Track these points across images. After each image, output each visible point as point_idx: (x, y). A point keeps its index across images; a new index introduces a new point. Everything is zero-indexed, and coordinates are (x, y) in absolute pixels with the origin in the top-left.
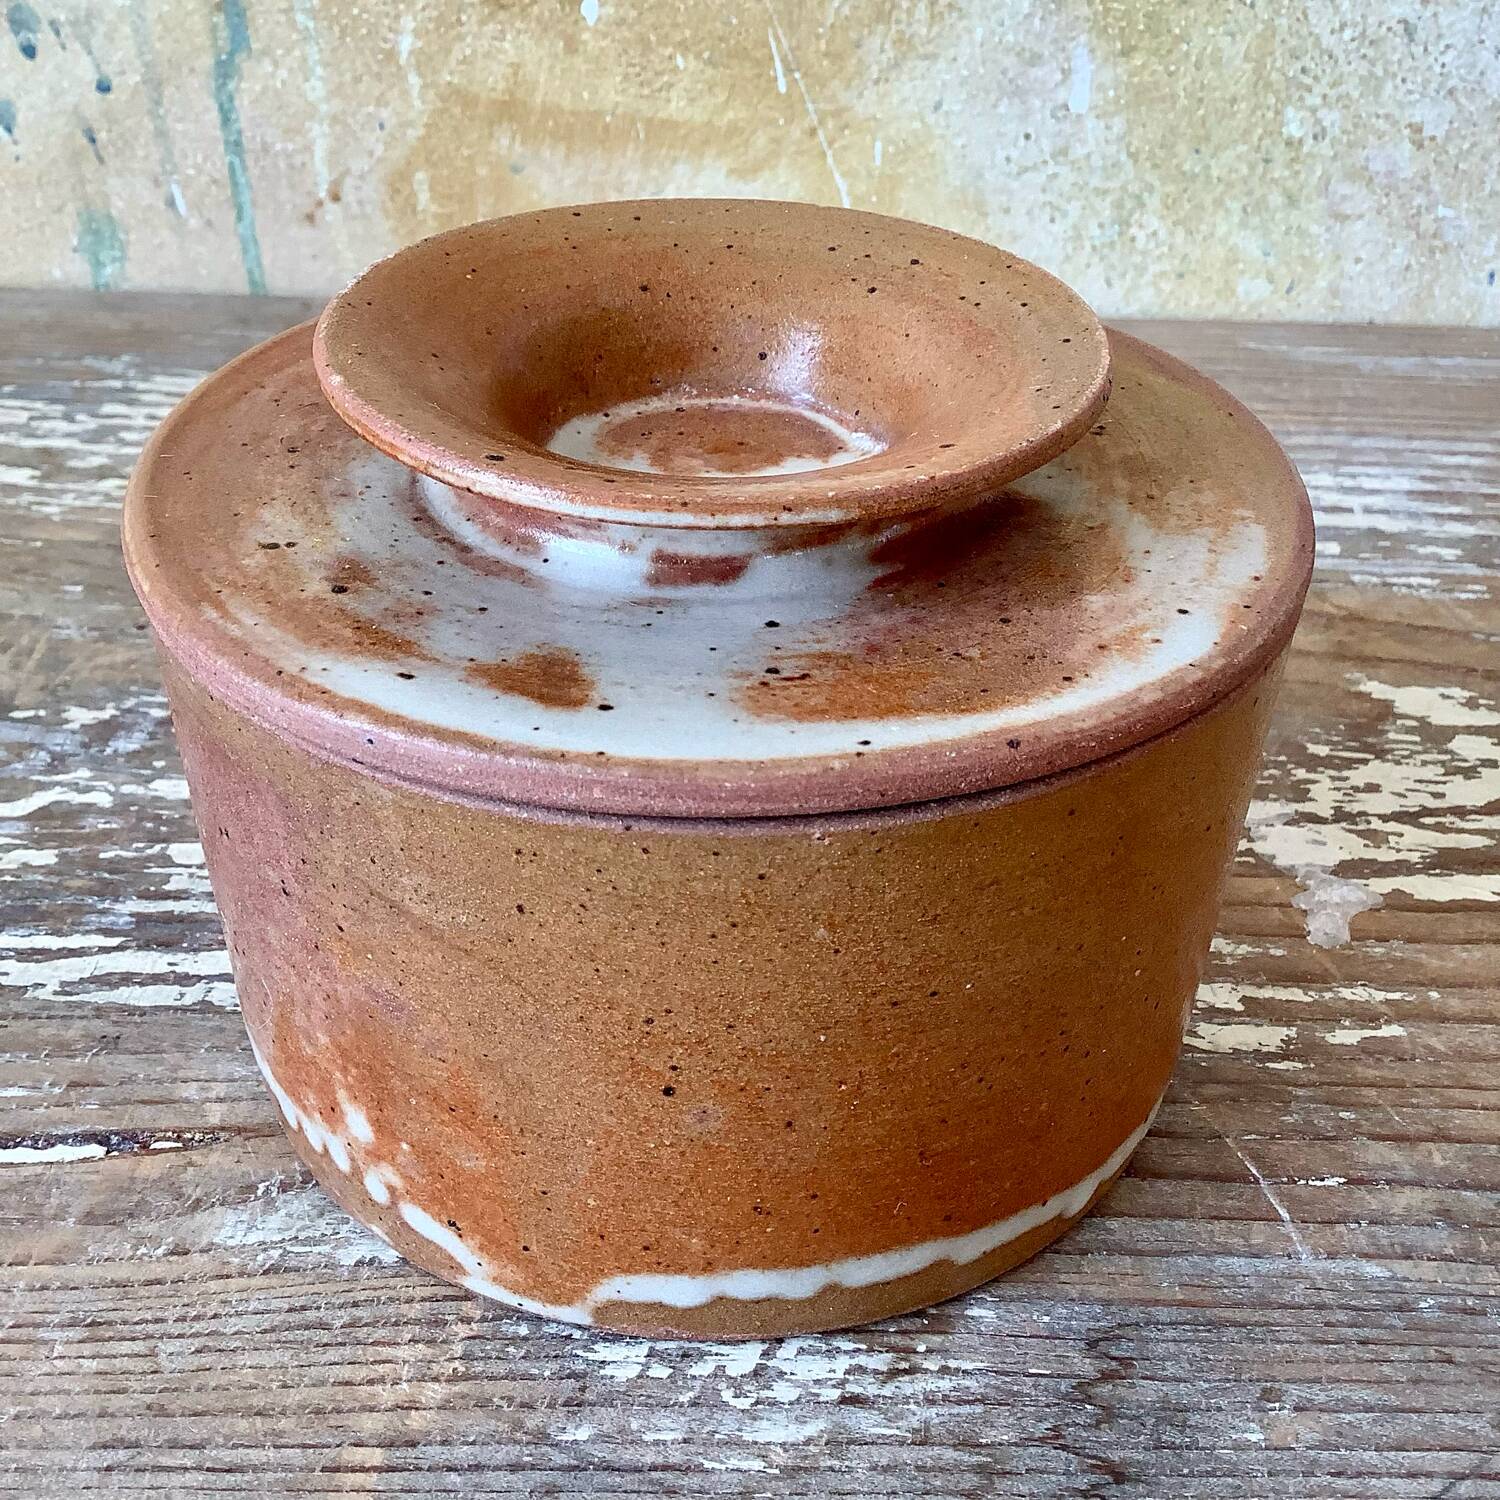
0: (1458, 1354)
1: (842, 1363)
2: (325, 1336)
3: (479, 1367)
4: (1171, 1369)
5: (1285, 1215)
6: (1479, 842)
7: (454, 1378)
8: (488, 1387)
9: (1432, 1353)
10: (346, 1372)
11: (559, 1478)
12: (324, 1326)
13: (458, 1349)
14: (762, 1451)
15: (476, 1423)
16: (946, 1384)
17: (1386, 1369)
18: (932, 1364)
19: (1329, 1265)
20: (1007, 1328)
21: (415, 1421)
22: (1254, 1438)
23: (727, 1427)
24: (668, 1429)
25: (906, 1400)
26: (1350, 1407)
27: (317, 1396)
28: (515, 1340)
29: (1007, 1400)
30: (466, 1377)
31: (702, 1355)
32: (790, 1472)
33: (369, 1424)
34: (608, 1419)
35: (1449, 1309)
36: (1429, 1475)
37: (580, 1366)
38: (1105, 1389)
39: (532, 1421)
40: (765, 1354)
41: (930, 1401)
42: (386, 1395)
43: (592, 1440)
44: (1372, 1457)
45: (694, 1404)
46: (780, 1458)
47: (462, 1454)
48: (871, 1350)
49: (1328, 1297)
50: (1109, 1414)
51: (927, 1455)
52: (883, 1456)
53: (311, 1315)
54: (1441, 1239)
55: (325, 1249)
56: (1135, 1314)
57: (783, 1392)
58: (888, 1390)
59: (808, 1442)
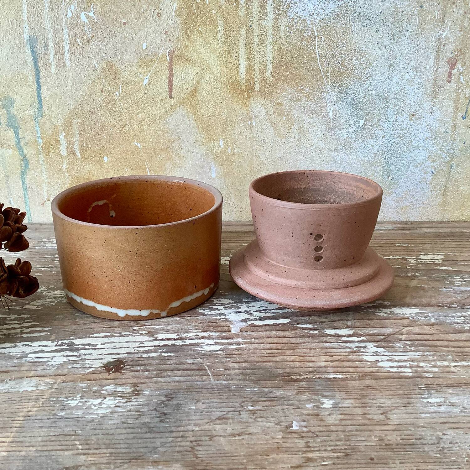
0: (236, 394)
1: (117, 401)
2: (15, 402)
3: (44, 405)
4: (180, 399)
5: (210, 375)
6: (272, 315)
7: (40, 407)
8: (46, 408)
9: (232, 394)
10: (18, 407)
11: (56, 420)
12: (15, 401)
13: (41, 403)
14: (98, 415)
15: (42, 413)
16: (136, 403)
17: (222, 397)
18: (134, 400)
19: (217, 382)
20: (150, 394)
21: (30, 413)
22: (193, 408)
23: (92, 411)
24: (80, 413)
25: (128, 406)
26: (213, 402)
27: (12, 411)
28: (53, 401)
29: (147, 405)
30: (42, 407)
31: (89, 401)
32: (102, 417)
33: (21, 414)
34: (68, 411)
35: (237, 387)
36: (224, 412)
37: (65, 404)
38: (167, 402)
39: (53, 412)
40: (102, 401)
41: (132, 406)
42: (26, 410)
43: (65, 414)
44: (215, 409)
45: (86, 408)
46: (101, 415)
47: (39, 417)
48: (123, 399)
49: (215, 387)
50: (166, 406)
51: (129, 413)
52: (121, 414)
53: (12, 399)
54: (240, 377)
55: (17, 389)
56: (177, 391)
57: (103, 406)
58: (124, 405)
59: (107, 413)
